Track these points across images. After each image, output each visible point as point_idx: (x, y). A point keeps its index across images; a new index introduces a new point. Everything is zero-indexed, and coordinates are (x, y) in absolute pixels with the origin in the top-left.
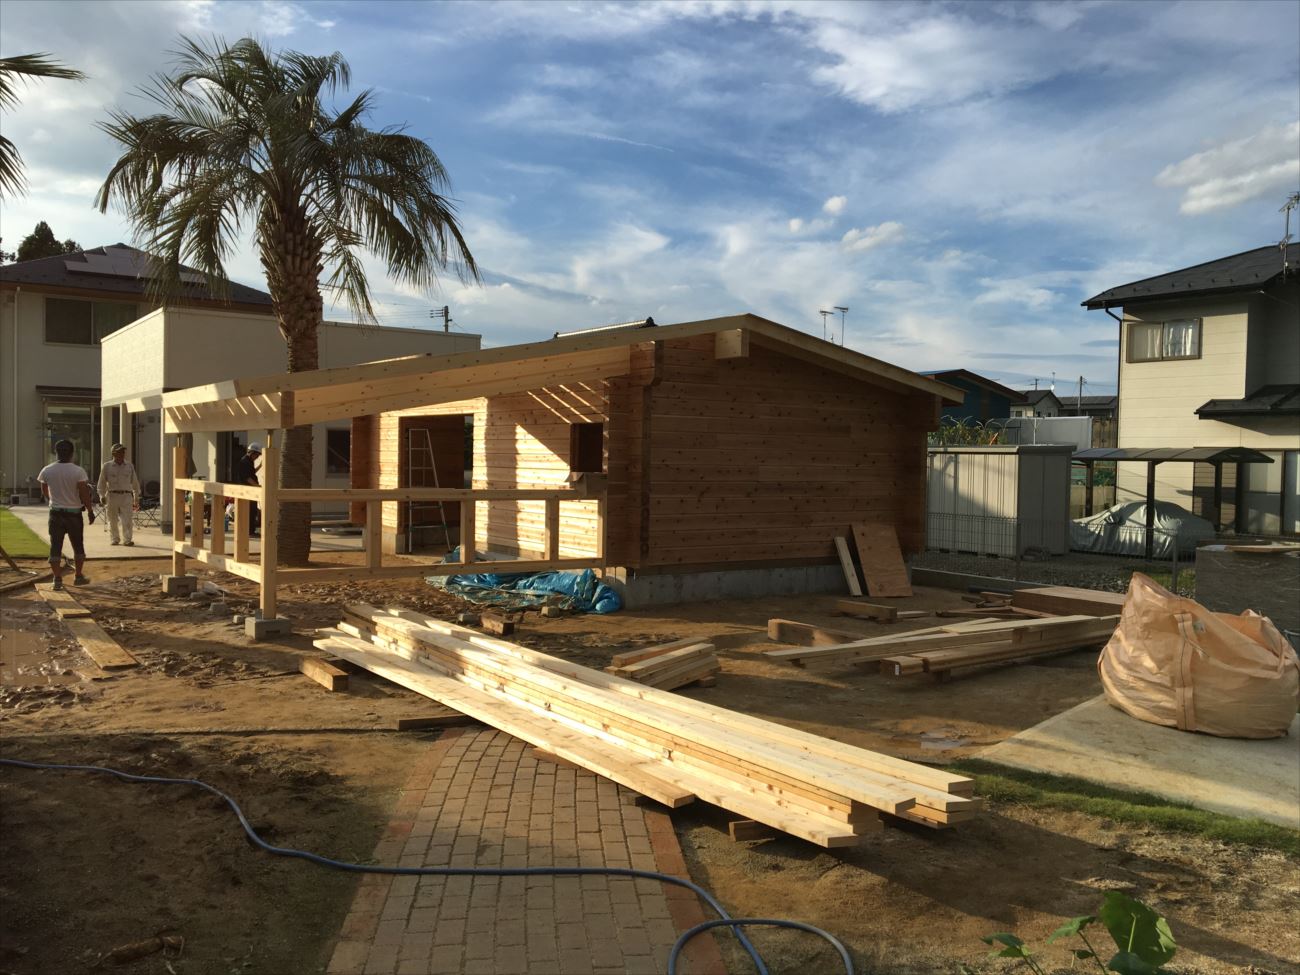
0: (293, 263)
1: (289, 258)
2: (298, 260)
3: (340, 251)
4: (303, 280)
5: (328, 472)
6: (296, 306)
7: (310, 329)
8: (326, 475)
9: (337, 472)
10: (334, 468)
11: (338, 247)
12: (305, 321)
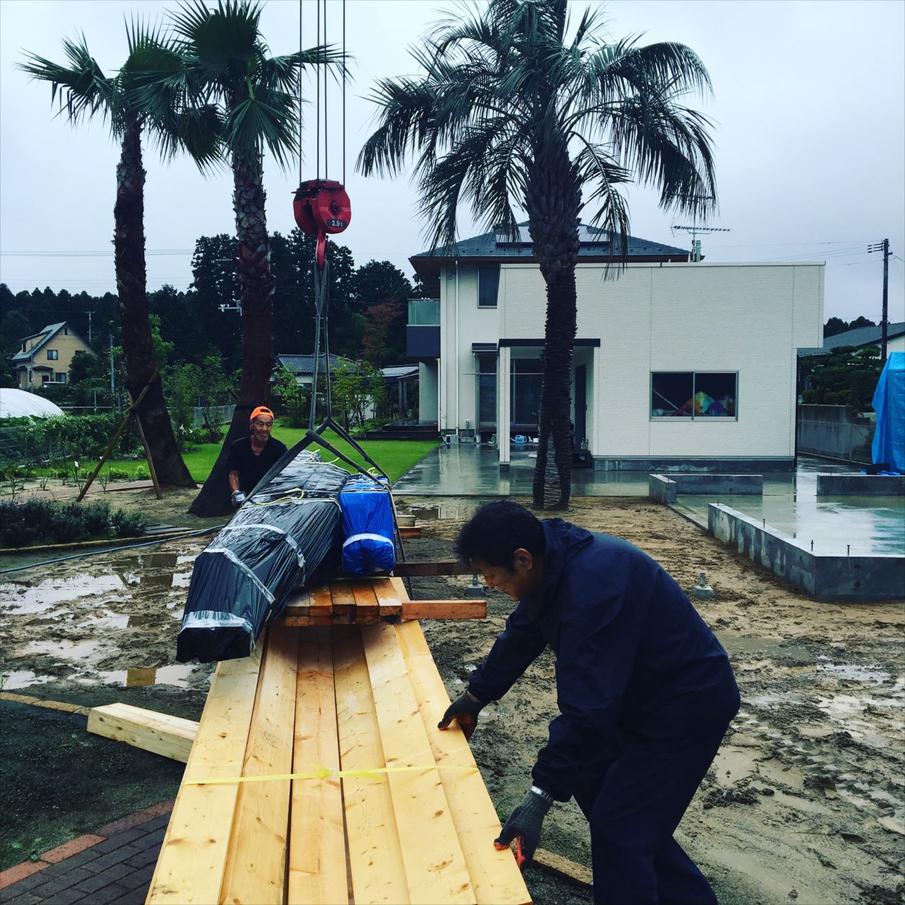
0: (548, 202)
1: (544, 199)
2: (553, 199)
3: (605, 188)
4: (557, 219)
5: (653, 416)
6: (551, 247)
7: (565, 270)
8: (650, 419)
9: (663, 415)
10: (660, 411)
11: (604, 184)
12: (559, 262)
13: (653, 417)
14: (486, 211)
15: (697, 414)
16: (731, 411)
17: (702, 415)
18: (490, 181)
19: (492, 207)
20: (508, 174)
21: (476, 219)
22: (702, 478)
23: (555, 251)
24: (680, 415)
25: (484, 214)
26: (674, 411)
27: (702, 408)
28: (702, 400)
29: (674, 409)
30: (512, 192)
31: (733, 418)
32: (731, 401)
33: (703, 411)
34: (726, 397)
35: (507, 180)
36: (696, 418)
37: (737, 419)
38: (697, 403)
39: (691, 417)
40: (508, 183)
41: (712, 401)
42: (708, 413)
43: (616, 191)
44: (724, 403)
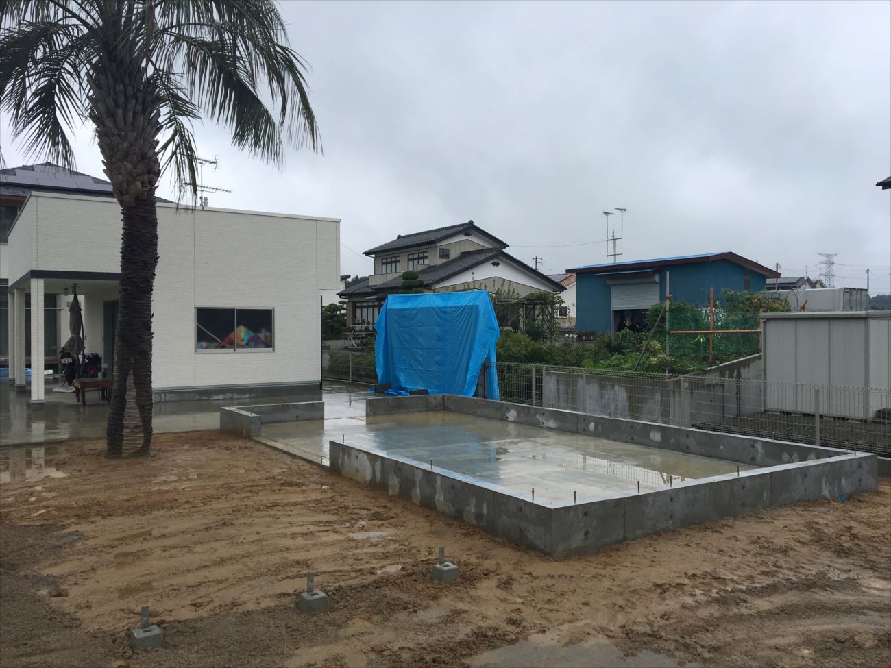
0: (125, 116)
3: (172, 120)
4: (136, 137)
5: (198, 348)
6: (129, 166)
7: (146, 194)
8: (196, 351)
9: (207, 348)
10: (204, 344)
11: (171, 116)
12: (139, 184)
13: (198, 350)
14: (30, 125)
15: (239, 346)
16: (269, 344)
17: (243, 347)
18: (35, 94)
19: (36, 123)
20: (57, 90)
21: (17, 135)
22: (272, 408)
23: (134, 170)
24: (223, 347)
25: (28, 128)
26: (217, 344)
27: (243, 340)
28: (242, 332)
29: (217, 341)
30: (60, 110)
31: (271, 349)
32: (267, 334)
33: (244, 343)
34: (263, 331)
35: (56, 96)
36: (238, 350)
37: (274, 350)
38: (239, 337)
39: (233, 349)
40: (56, 99)
41: (252, 334)
42: (247, 345)
43: (182, 124)
44: (262, 335)
